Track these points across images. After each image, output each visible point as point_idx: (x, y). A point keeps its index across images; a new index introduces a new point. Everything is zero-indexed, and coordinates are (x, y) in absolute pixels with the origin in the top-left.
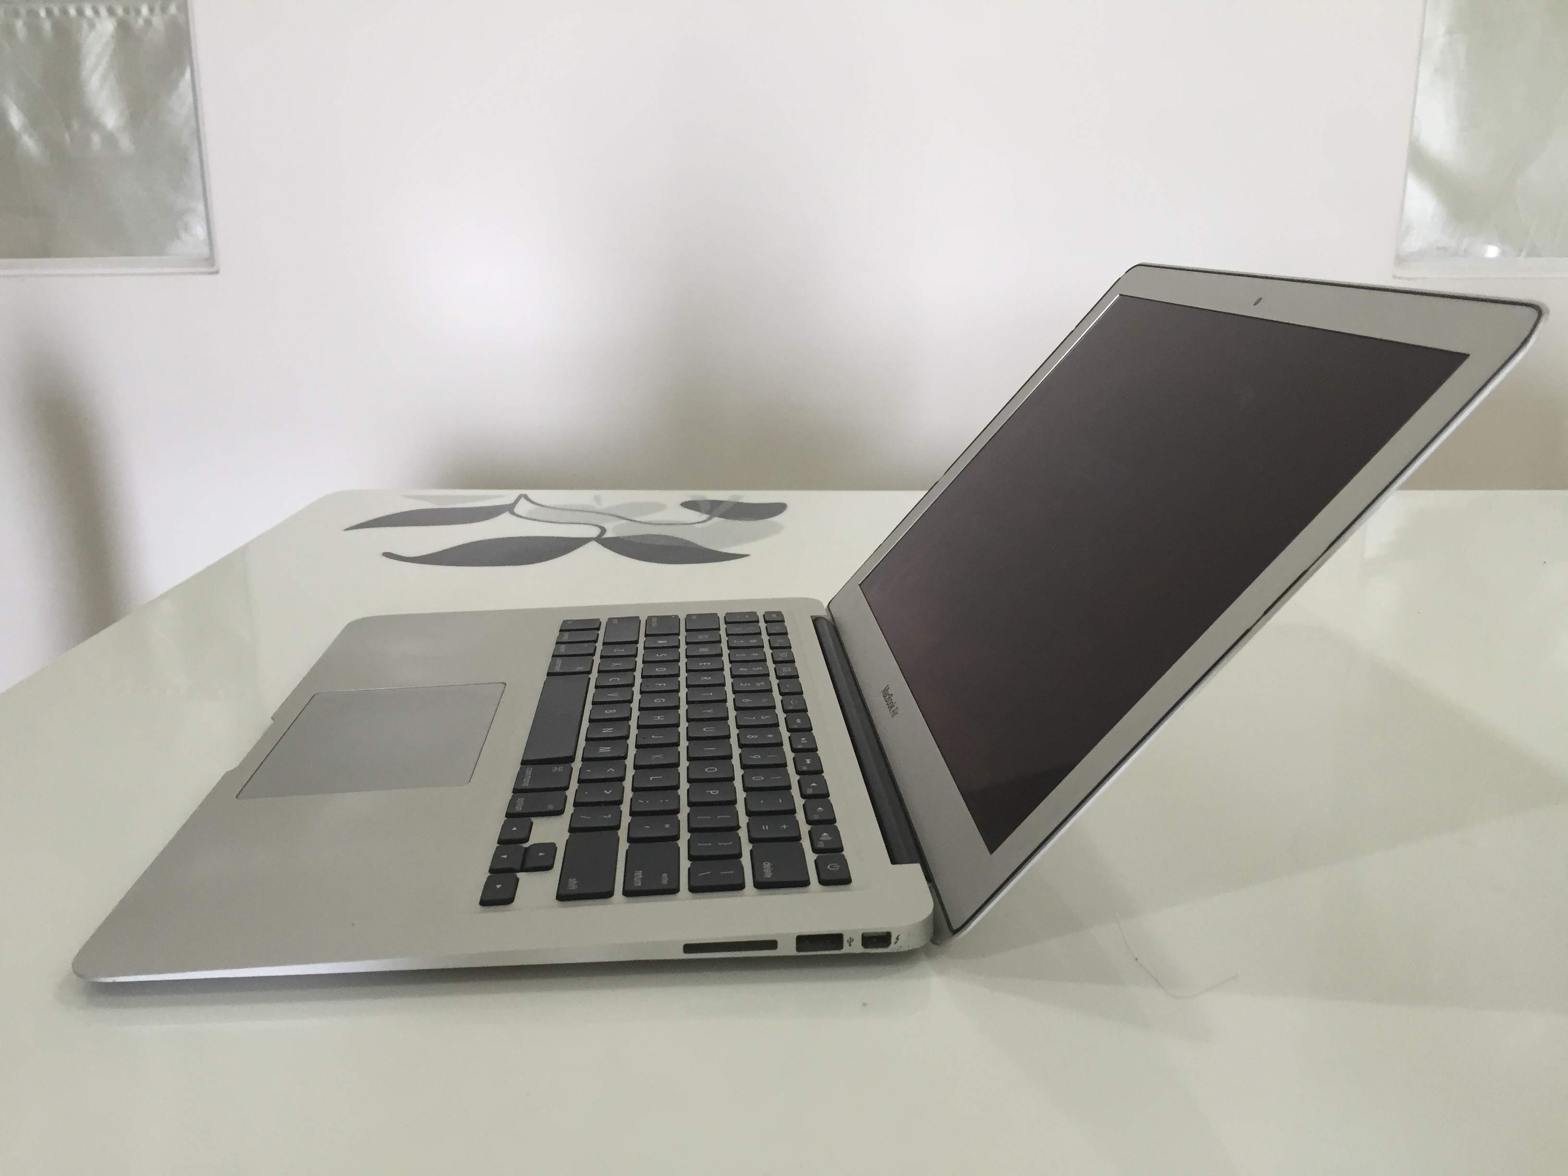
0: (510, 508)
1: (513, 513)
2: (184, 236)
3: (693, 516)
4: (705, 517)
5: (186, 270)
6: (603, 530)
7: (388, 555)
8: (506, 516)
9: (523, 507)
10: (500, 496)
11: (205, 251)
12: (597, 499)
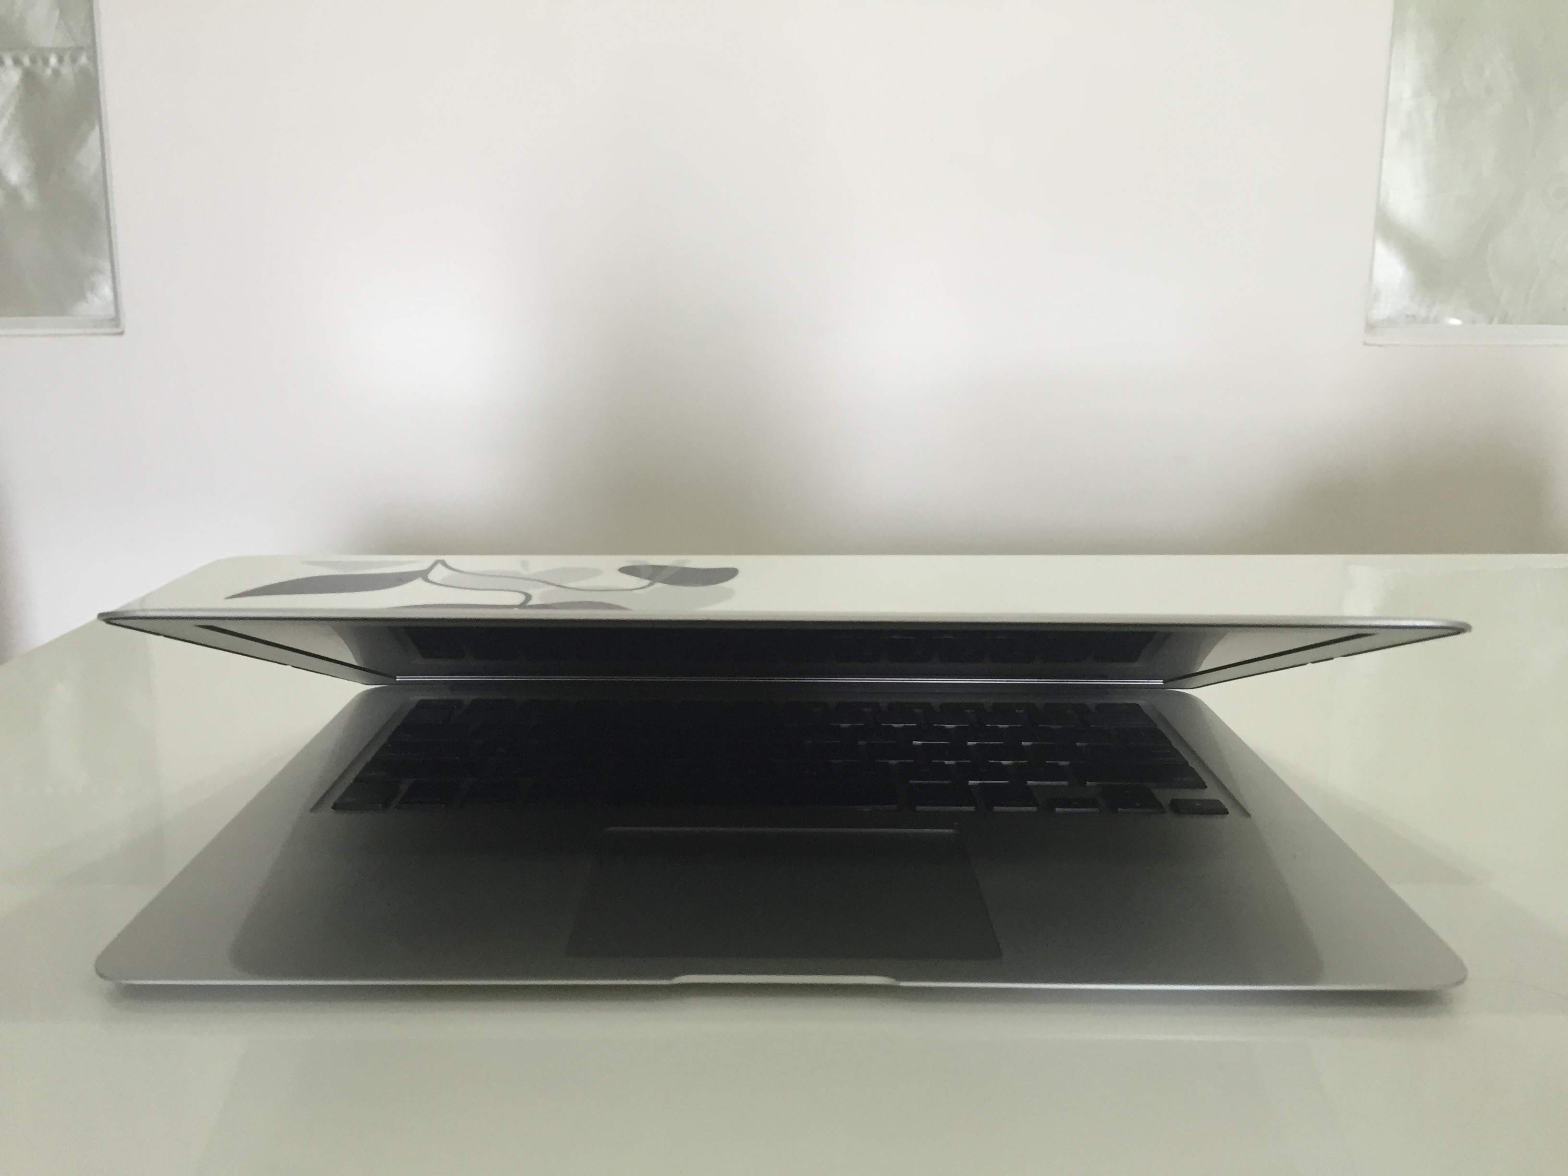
0: (423, 575)
1: (426, 579)
2: (89, 295)
3: (632, 581)
4: (646, 582)
5: (89, 331)
6: (528, 597)
8: (419, 582)
9: (438, 574)
11: (111, 312)
12: (524, 564)
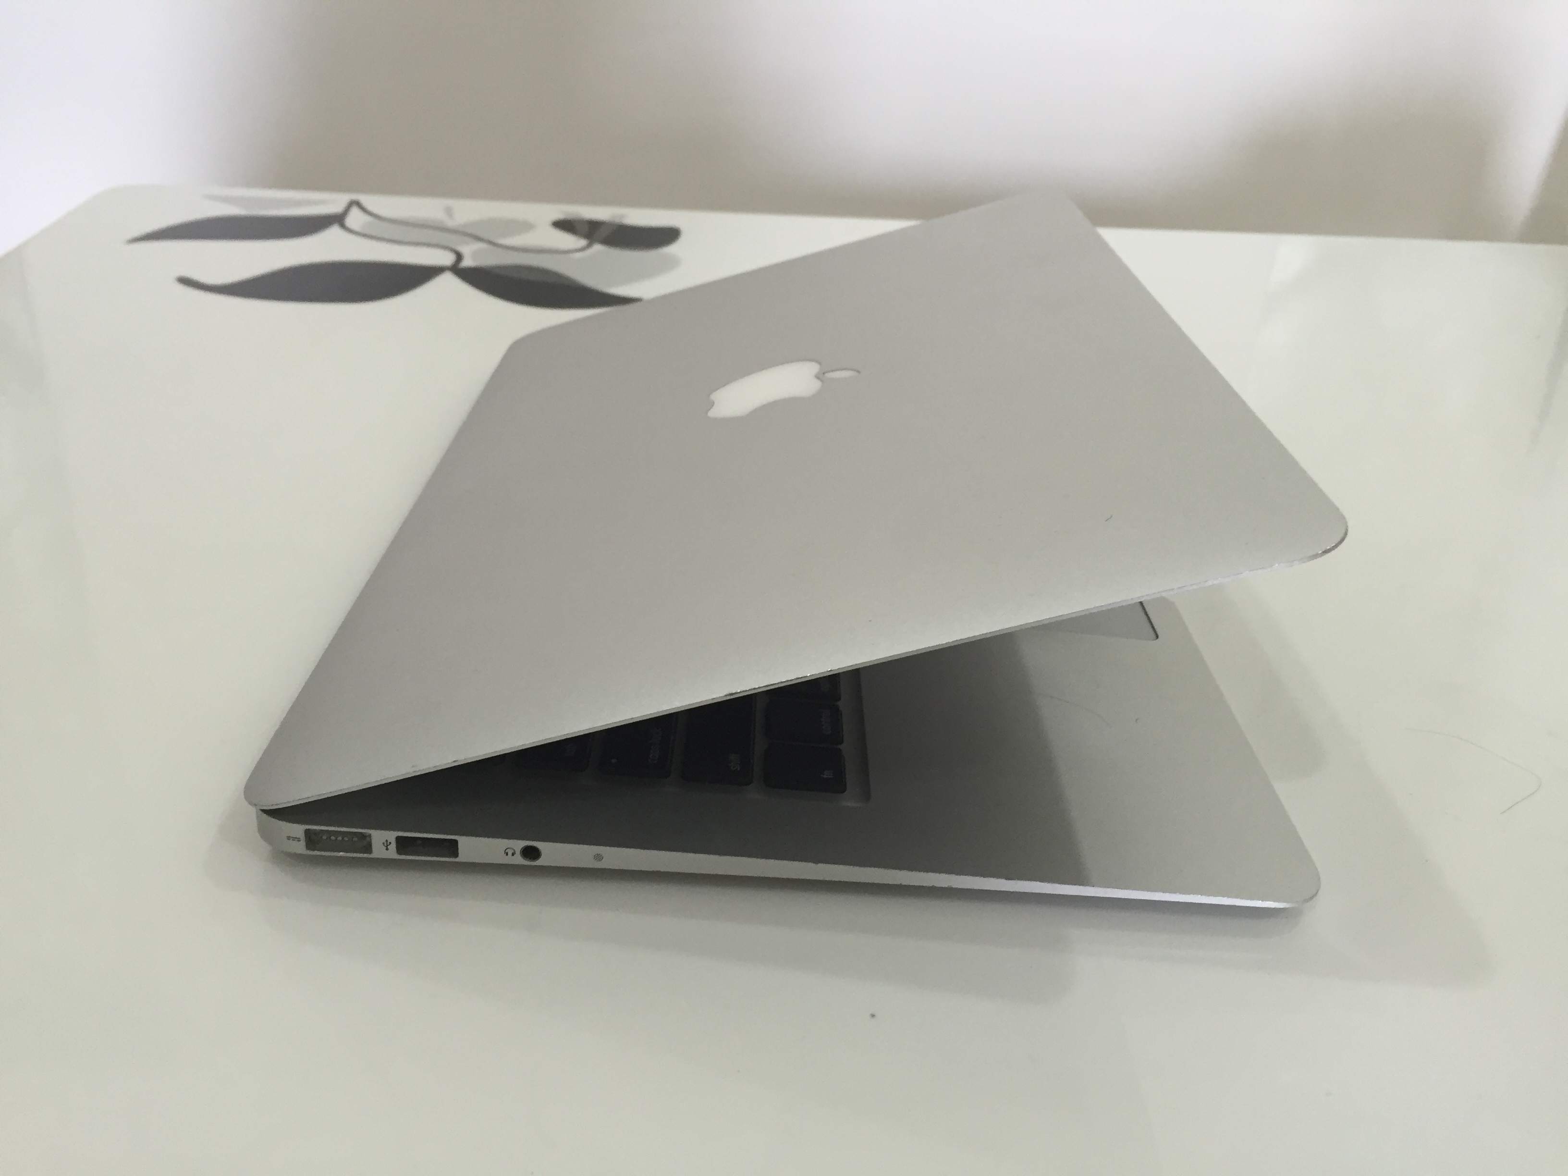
0: (338, 219)
1: (343, 226)
3: (568, 241)
4: (583, 242)
6: (459, 257)
7: (185, 281)
8: (335, 231)
9: (355, 219)
10: (323, 202)
12: (449, 211)
